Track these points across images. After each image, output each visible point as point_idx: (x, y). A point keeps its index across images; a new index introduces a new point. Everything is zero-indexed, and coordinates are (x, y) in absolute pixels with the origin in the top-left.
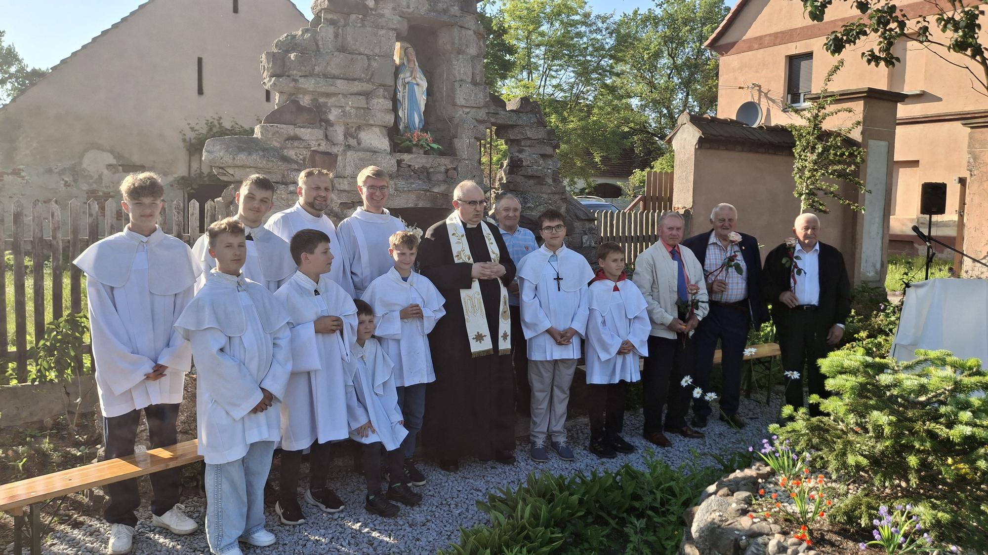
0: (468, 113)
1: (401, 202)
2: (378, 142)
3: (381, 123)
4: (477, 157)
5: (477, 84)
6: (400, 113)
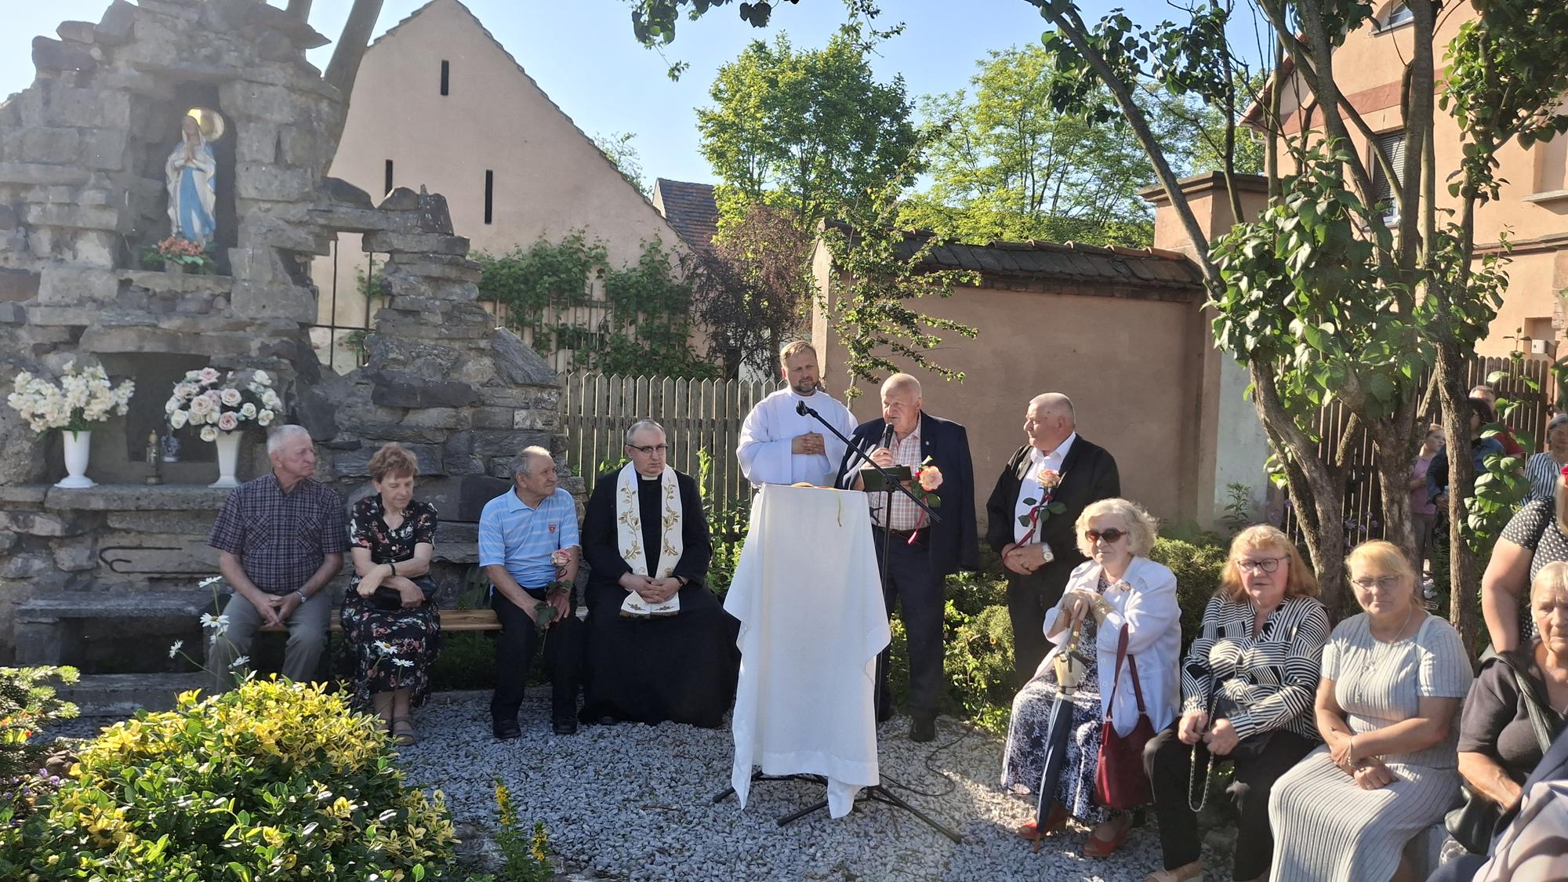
1: (114, 343)
2: (94, 252)
3: (93, 226)
4: (269, 277)
5: (289, 167)
6: (171, 212)
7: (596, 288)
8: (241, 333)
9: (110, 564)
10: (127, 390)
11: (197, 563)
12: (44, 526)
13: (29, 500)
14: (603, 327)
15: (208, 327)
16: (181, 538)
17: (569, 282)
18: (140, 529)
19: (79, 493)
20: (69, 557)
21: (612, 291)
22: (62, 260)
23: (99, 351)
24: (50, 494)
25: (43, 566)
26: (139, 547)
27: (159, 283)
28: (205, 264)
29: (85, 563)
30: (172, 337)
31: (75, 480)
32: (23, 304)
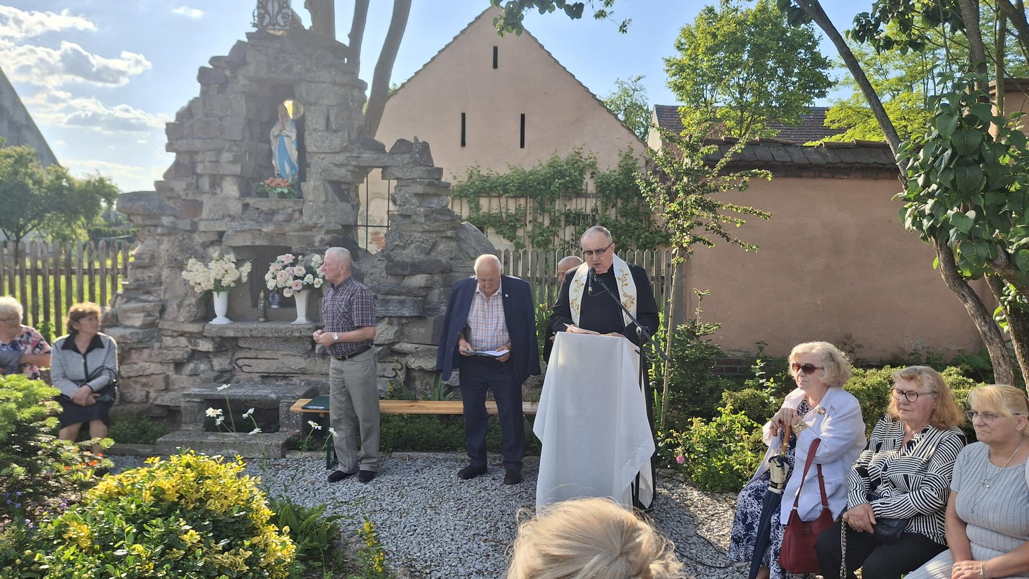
0: (323, 159)
1: (239, 241)
2: (231, 189)
3: (229, 173)
4: (323, 198)
5: (335, 131)
6: (273, 162)
7: (590, 185)
8: (308, 233)
9: (240, 367)
10: (247, 268)
11: (287, 367)
12: (205, 346)
13: (195, 331)
14: (595, 210)
15: (291, 229)
16: (278, 352)
17: (572, 182)
18: (256, 347)
19: (222, 328)
20: (219, 363)
21: (600, 186)
22: (215, 194)
23: (233, 245)
24: (206, 328)
25: (205, 368)
26: (256, 358)
27: (264, 205)
28: (289, 192)
29: (226, 367)
30: (269, 236)
31: (220, 320)
32: (196, 219)
